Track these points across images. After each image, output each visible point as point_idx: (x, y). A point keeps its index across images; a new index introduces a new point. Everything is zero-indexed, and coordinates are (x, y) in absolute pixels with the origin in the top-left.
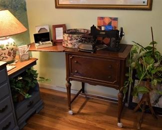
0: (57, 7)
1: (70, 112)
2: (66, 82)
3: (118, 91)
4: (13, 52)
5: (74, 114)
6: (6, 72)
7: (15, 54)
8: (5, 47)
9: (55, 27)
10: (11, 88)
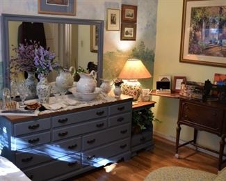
0: (180, 61)
1: (177, 155)
2: (177, 126)
3: (220, 138)
4: (138, 93)
5: (179, 158)
6: (132, 105)
7: (139, 94)
8: (133, 88)
9: (177, 78)
10: (133, 119)
